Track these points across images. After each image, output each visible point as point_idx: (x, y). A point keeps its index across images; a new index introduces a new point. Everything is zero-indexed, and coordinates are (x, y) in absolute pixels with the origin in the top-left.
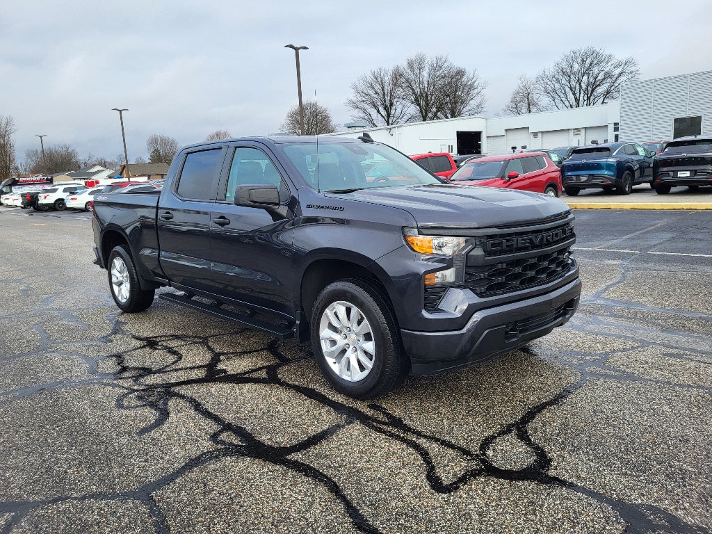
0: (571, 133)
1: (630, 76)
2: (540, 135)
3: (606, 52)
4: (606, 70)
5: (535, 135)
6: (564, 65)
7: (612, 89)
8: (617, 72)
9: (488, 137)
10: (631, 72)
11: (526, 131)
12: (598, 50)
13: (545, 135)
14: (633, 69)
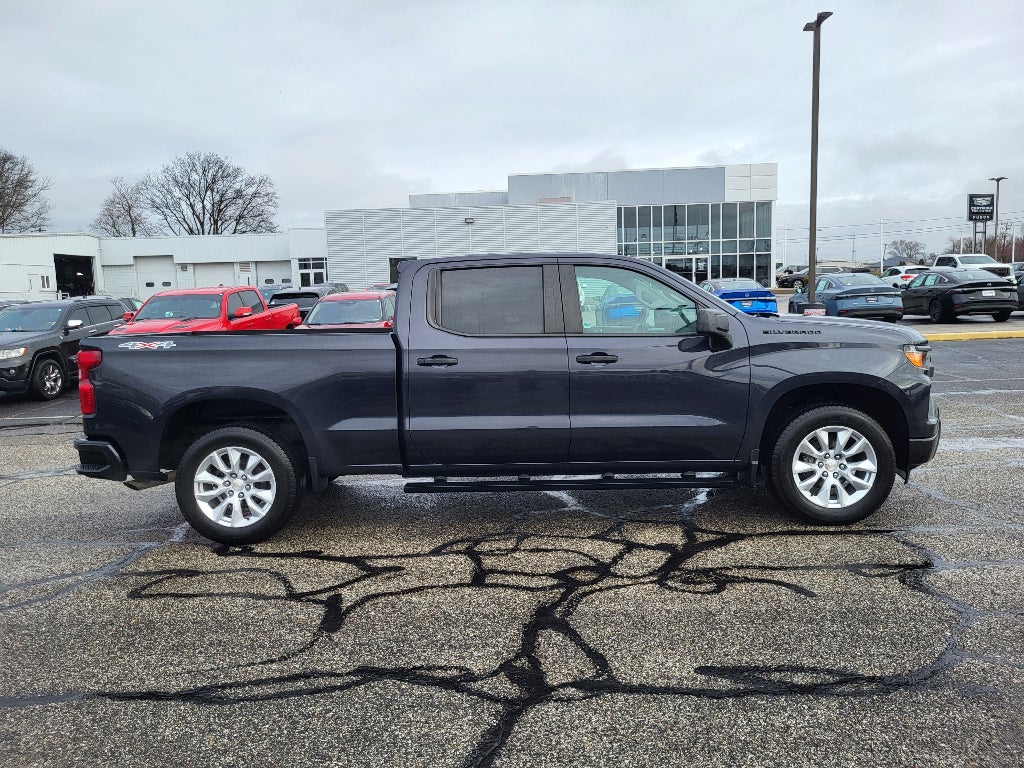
0: (237, 268)
1: (266, 199)
2: (190, 269)
3: (233, 162)
4: (237, 186)
5: (184, 267)
6: (177, 171)
7: (246, 212)
8: (251, 190)
9: (103, 266)
10: (267, 195)
11: (168, 260)
12: (223, 159)
13: (198, 269)
14: (270, 190)
